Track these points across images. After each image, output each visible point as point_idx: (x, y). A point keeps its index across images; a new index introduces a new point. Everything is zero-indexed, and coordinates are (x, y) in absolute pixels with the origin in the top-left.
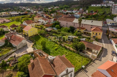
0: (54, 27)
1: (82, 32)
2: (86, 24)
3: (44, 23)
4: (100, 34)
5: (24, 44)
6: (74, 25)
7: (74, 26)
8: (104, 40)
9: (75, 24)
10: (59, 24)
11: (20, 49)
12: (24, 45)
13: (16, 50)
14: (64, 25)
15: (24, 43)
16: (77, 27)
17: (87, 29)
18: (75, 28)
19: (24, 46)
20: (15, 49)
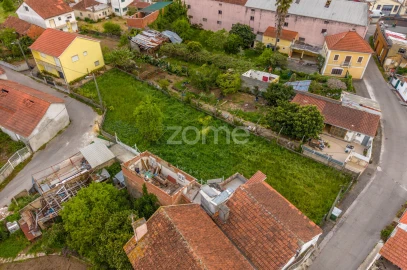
0: (164, 29)
1: (285, 51)
2: (301, 17)
3: (114, 6)
4: (360, 60)
5: (60, 122)
6: (252, 18)
7: (252, 24)
8: (371, 84)
9: (257, 15)
10: (184, 14)
11: (48, 150)
12: (59, 128)
13: (29, 154)
14: (205, 20)
15: (56, 119)
16: (263, 29)
17: (303, 36)
18: (255, 32)
19: (60, 132)
20: (22, 154)
